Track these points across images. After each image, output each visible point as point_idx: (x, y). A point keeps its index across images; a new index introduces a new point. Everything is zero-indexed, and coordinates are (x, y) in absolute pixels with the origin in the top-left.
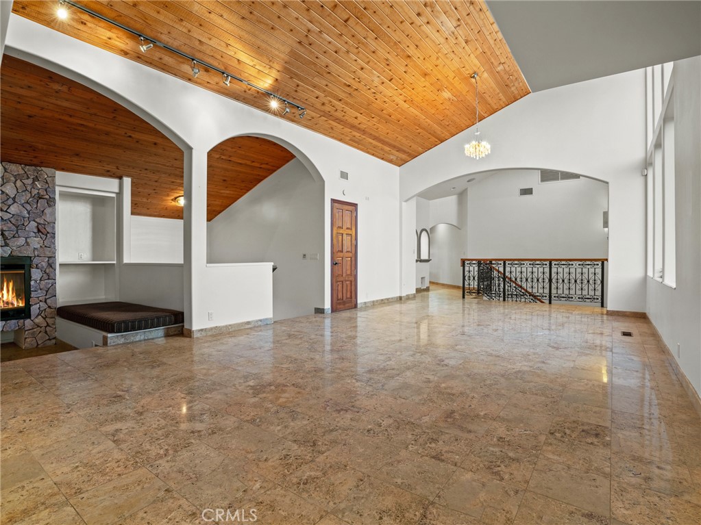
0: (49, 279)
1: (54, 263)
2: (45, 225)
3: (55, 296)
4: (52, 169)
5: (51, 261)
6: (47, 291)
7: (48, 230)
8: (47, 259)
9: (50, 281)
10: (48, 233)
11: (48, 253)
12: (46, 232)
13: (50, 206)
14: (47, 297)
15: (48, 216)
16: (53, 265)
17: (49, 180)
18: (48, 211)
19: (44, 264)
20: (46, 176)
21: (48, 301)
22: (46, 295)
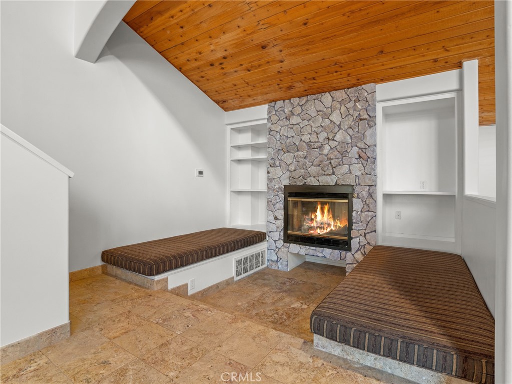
0: (369, 211)
1: (375, 192)
2: (365, 149)
3: (375, 231)
4: (371, 84)
5: (371, 191)
6: (367, 225)
7: (369, 154)
8: (368, 188)
9: (370, 214)
10: (369, 158)
11: (367, 181)
12: (368, 157)
13: (370, 127)
14: (367, 231)
15: (368, 138)
16: (373, 195)
17: (369, 97)
18: (368, 133)
19: (365, 194)
20: (366, 94)
21: (367, 236)
22: (365, 230)
